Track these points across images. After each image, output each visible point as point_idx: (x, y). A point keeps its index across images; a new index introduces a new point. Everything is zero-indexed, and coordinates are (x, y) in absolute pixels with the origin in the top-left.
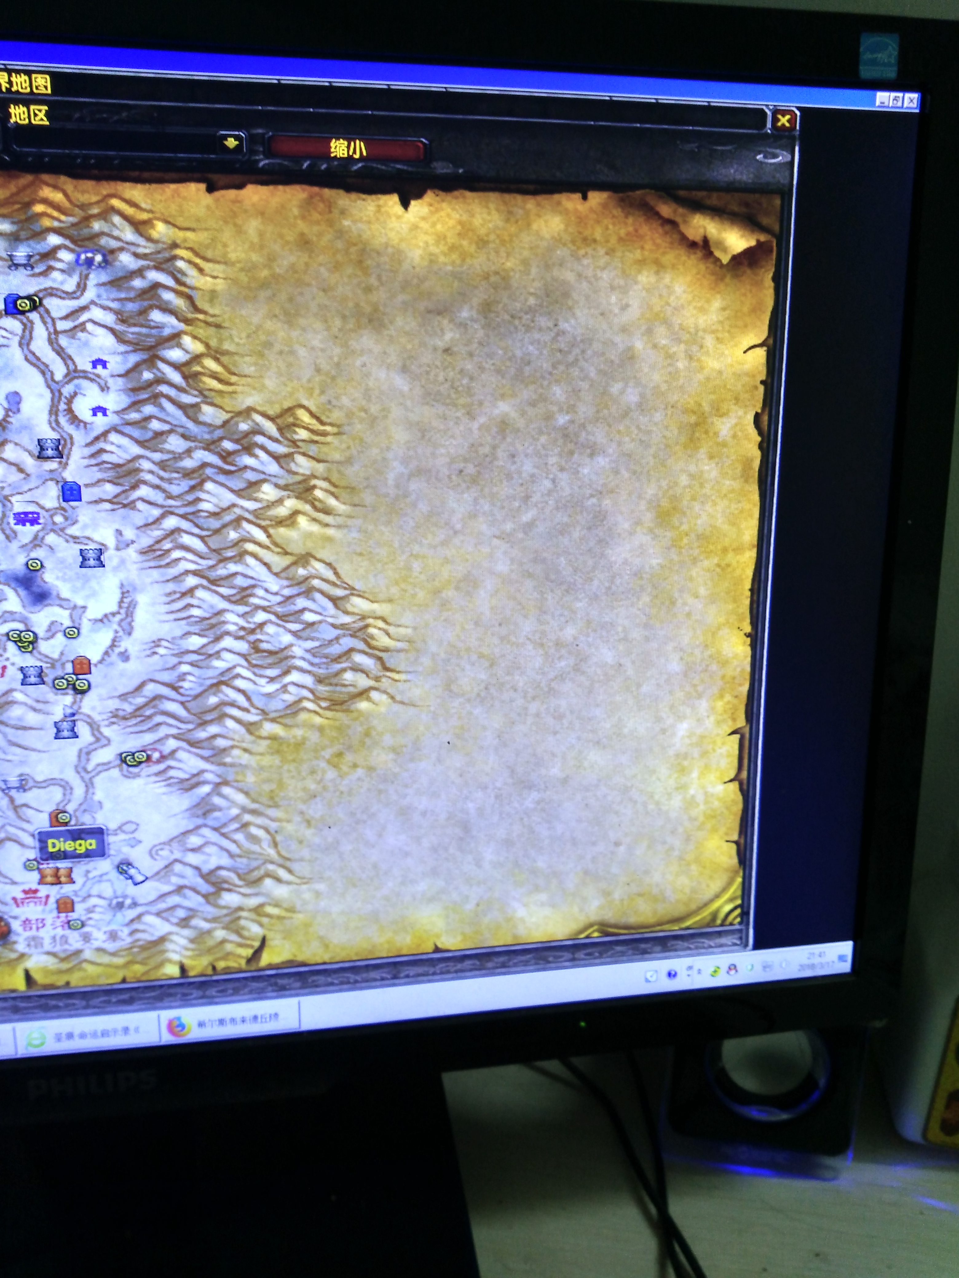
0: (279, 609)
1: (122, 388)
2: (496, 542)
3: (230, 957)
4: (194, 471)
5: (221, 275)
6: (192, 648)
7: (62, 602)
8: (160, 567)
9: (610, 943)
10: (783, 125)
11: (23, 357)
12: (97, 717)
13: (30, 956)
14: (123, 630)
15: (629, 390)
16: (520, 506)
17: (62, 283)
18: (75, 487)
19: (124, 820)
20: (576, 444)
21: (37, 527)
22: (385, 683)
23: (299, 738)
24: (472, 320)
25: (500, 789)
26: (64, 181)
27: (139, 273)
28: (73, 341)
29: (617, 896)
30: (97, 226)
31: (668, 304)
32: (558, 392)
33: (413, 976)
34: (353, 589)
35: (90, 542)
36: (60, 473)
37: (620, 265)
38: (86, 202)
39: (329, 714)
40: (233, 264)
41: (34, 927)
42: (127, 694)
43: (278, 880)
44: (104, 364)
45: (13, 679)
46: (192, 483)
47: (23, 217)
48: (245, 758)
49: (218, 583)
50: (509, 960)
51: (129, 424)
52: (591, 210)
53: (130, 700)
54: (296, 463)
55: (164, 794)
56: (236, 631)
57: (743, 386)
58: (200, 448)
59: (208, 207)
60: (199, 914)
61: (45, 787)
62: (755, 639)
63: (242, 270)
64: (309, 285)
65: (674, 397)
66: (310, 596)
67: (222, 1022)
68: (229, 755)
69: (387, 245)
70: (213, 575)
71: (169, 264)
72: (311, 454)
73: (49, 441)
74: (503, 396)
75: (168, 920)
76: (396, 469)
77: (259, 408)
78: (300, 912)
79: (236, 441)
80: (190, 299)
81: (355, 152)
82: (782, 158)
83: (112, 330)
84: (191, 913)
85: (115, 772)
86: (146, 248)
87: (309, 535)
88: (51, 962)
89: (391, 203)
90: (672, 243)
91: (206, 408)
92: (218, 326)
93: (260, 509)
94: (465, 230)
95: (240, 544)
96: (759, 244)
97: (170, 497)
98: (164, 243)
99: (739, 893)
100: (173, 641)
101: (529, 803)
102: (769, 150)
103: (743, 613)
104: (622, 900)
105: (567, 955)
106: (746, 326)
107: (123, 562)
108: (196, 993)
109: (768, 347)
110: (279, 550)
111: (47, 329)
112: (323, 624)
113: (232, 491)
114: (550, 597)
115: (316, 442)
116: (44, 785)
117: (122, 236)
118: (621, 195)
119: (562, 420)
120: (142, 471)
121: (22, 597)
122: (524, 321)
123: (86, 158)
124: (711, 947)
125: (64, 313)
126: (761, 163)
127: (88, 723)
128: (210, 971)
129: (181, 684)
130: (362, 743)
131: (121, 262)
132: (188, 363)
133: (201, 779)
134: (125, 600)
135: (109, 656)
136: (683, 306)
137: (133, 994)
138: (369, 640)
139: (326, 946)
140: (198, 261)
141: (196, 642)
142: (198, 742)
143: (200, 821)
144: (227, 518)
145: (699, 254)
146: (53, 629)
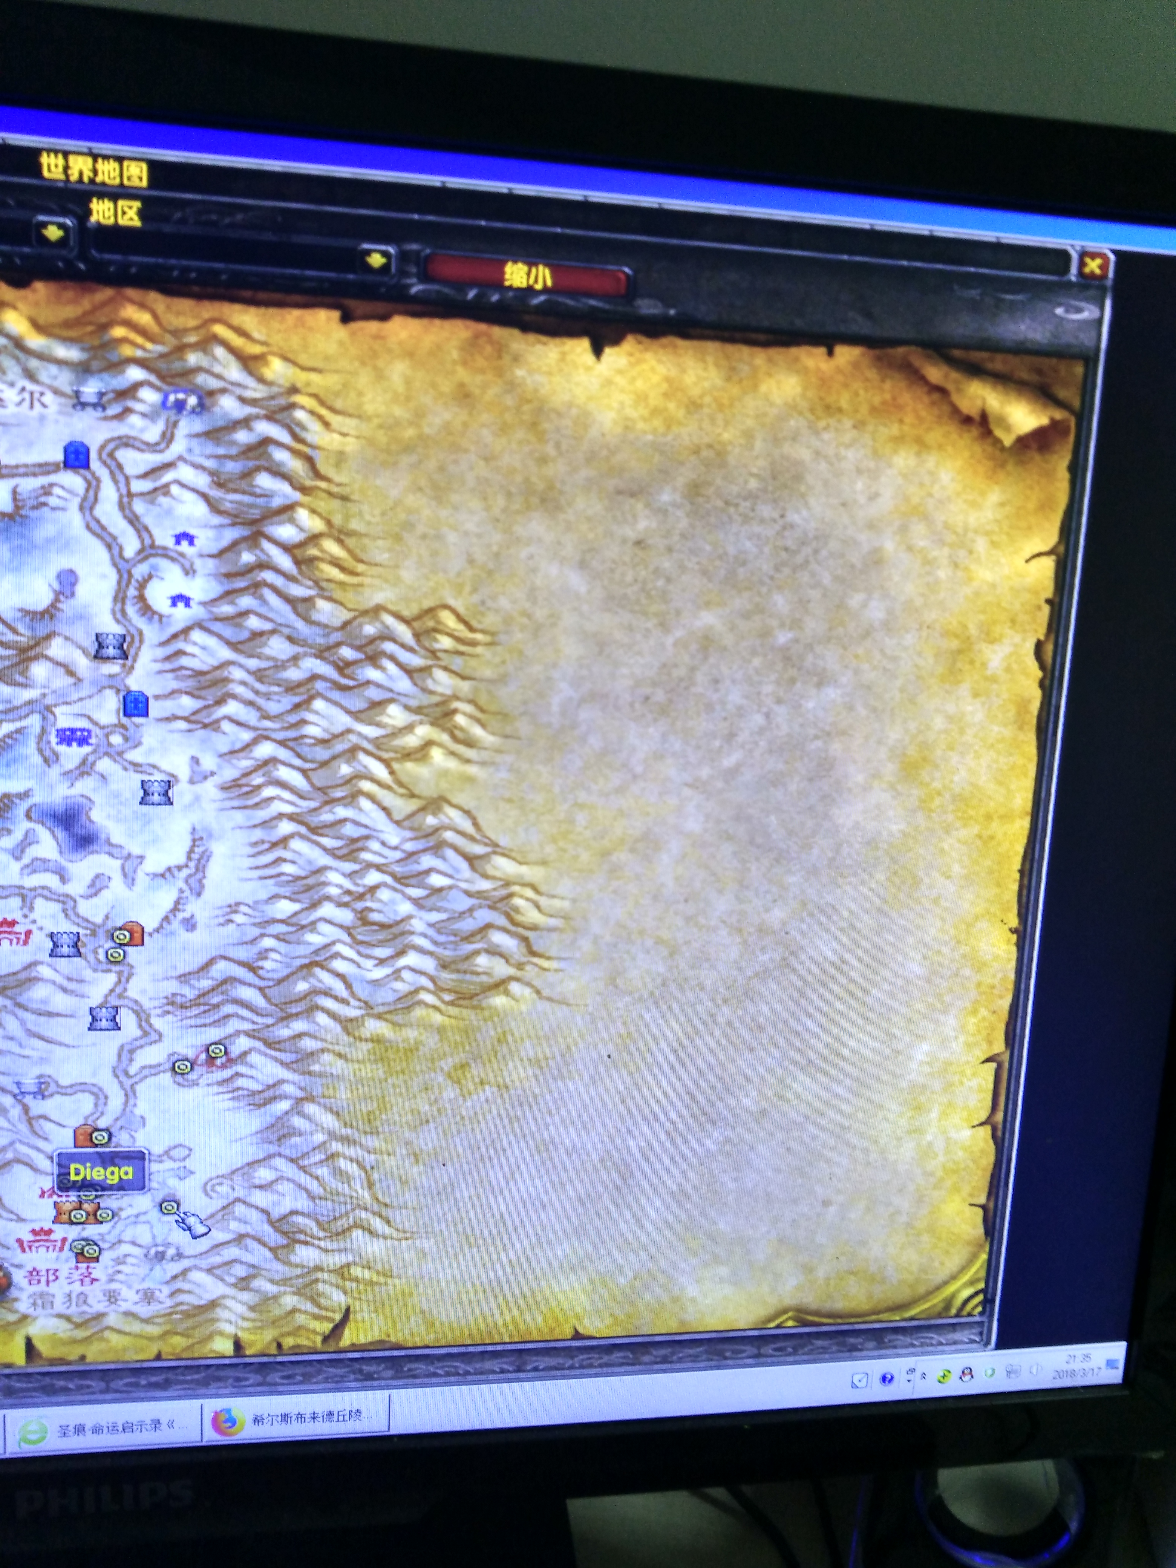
0: (397, 869)
1: (213, 571)
2: (687, 792)
3: (302, 1332)
4: (300, 684)
5: (352, 432)
6: (279, 916)
7: (112, 849)
8: (245, 807)
9: (809, 1334)
10: (1092, 272)
11: (83, 525)
12: (147, 1004)
13: (35, 1319)
14: (191, 889)
15: (874, 604)
16: (721, 747)
17: (142, 430)
18: (142, 699)
19: (172, 1144)
20: (800, 669)
21: (86, 749)
22: (530, 972)
23: (412, 1042)
24: (674, 505)
25: (674, 1123)
26: (155, 299)
27: (245, 423)
28: (151, 507)
29: (821, 1273)
30: (193, 359)
31: (930, 495)
32: (781, 602)
33: (543, 1370)
34: (496, 845)
35: (155, 772)
36: (123, 680)
37: (870, 443)
38: (181, 327)
39: (453, 1011)
40: (369, 419)
41: (43, 1280)
42: (190, 973)
43: (372, 1232)
44: (191, 540)
45: (39, 949)
46: (297, 699)
47: (96, 342)
48: (339, 1067)
49: (320, 831)
50: (673, 1354)
51: (217, 619)
52: (839, 370)
53: (193, 982)
54: (434, 680)
55: (229, 1110)
56: (340, 895)
57: (1022, 605)
58: (311, 655)
59: (341, 343)
60: (264, 1273)
61: (71, 1095)
62: (1022, 936)
63: (381, 426)
64: (466, 451)
65: (930, 616)
66: (440, 852)
67: (285, 1417)
68: (317, 1062)
69: (570, 405)
70: (315, 820)
71: (285, 414)
72: (454, 668)
73: (111, 637)
74: (708, 604)
75: (222, 1280)
76: (564, 691)
77: (391, 607)
78: (397, 1277)
79: (358, 648)
80: (310, 461)
81: (536, 281)
82: (1088, 313)
83: (205, 497)
84: (253, 1271)
85: (166, 1078)
86: (256, 391)
87: (444, 773)
88: (62, 1328)
89: (579, 350)
90: (939, 417)
91: (321, 604)
92: (344, 498)
93: (384, 736)
94: (673, 389)
95: (354, 781)
96: (1054, 424)
97: (266, 716)
98: (279, 386)
99: (983, 1274)
100: (255, 905)
101: (711, 1144)
102: (1073, 302)
103: (1008, 902)
104: (828, 1279)
105: (750, 1350)
106: (1030, 528)
107: (197, 798)
108: (253, 1378)
109: (1058, 555)
110: (402, 791)
111: (118, 490)
112: (454, 892)
113: (349, 712)
114: (753, 868)
115: (462, 654)
116: (69, 1091)
117: (226, 374)
118: (877, 352)
119: (783, 638)
120: (232, 681)
121: (60, 841)
122: (741, 509)
123: (185, 270)
124: (941, 1344)
125: (142, 470)
126: (1062, 319)
127: (135, 1011)
128: (273, 1350)
129: (260, 963)
130: (495, 1052)
131: (222, 408)
132: (302, 545)
133: (279, 1092)
134: (196, 850)
135: (169, 923)
136: (949, 499)
137: (170, 1375)
138: (512, 913)
139: (431, 1325)
140: (323, 412)
141: (285, 908)
142: (278, 1043)
143: (273, 1149)
144: (340, 747)
145: (975, 432)
146: (98, 885)
